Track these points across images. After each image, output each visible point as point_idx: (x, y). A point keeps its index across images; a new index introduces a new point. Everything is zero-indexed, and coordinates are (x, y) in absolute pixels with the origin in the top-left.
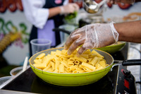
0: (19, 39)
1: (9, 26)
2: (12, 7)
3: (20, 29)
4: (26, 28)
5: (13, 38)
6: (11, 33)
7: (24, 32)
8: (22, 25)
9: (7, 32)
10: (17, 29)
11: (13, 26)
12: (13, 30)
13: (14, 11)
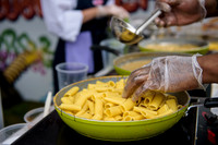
0: (38, 61)
1: (24, 42)
2: (28, 11)
3: (40, 46)
4: (49, 44)
5: (29, 59)
6: (27, 52)
7: (46, 50)
8: (43, 39)
9: (20, 50)
10: (35, 46)
11: (30, 42)
12: (30, 48)
13: (30, 17)
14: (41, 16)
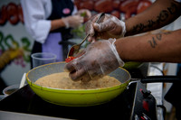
0: (20, 56)
1: (9, 41)
2: (13, 18)
3: (22, 45)
4: (29, 44)
5: (13, 55)
6: (11, 49)
7: (26, 48)
8: (24, 40)
9: (6, 48)
10: (18, 45)
11: (14, 41)
12: (14, 46)
13: (15, 23)
14: (23, 23)
